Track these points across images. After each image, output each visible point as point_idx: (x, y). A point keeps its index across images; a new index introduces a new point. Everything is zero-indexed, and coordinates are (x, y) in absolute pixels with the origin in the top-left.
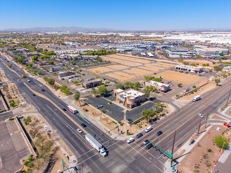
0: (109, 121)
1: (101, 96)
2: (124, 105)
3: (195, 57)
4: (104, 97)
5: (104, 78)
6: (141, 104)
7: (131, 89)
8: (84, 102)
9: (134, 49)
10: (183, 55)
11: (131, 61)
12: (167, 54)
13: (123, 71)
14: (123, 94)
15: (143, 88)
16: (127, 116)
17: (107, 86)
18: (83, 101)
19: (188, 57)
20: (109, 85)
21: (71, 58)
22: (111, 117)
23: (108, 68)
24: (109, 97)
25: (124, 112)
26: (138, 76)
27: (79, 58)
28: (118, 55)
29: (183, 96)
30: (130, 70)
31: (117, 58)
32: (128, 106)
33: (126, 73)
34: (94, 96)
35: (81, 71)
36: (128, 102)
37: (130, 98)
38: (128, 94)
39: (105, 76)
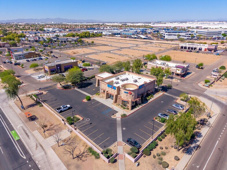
0: (80, 149)
1: (73, 85)
2: (116, 102)
3: (196, 38)
4: (79, 88)
5: (83, 60)
6: (147, 98)
7: (127, 73)
8: (35, 99)
9: (122, 33)
10: (181, 36)
11: (120, 43)
12: (162, 36)
13: (111, 52)
14: (113, 81)
15: (144, 72)
16: (124, 129)
17: (86, 70)
18: (33, 97)
19: (188, 39)
20: (90, 69)
21: (44, 40)
22: (87, 133)
23: (90, 49)
24: (87, 88)
25: (115, 120)
26: (133, 57)
27: (54, 39)
28: (104, 38)
29: (214, 81)
30: (121, 51)
31: (103, 40)
32: (124, 104)
33: (115, 54)
34: (59, 86)
35: (52, 52)
36: (123, 96)
37: (127, 89)
38: (123, 80)
39: (86, 58)
